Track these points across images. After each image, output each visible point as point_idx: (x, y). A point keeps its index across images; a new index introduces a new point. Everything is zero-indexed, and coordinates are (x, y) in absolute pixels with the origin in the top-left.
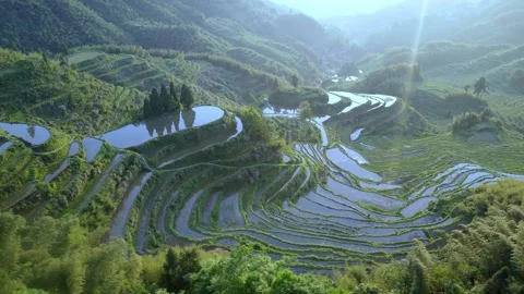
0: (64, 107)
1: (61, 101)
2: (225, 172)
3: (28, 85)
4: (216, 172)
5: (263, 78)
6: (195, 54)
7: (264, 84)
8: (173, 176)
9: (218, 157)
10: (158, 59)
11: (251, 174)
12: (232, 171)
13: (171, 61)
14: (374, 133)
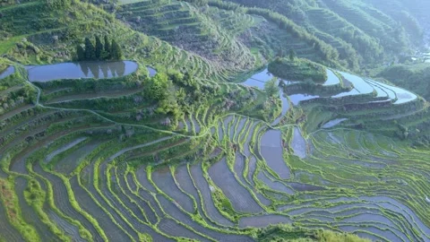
0: (56, 37)
1: (58, 33)
2: (101, 122)
3: (39, 16)
4: (95, 121)
5: (311, 43)
6: (259, 9)
7: (309, 49)
8: (52, 113)
9: (101, 108)
10: (214, 9)
11: (124, 131)
12: (108, 124)
13: (226, 12)
14: (359, 127)
